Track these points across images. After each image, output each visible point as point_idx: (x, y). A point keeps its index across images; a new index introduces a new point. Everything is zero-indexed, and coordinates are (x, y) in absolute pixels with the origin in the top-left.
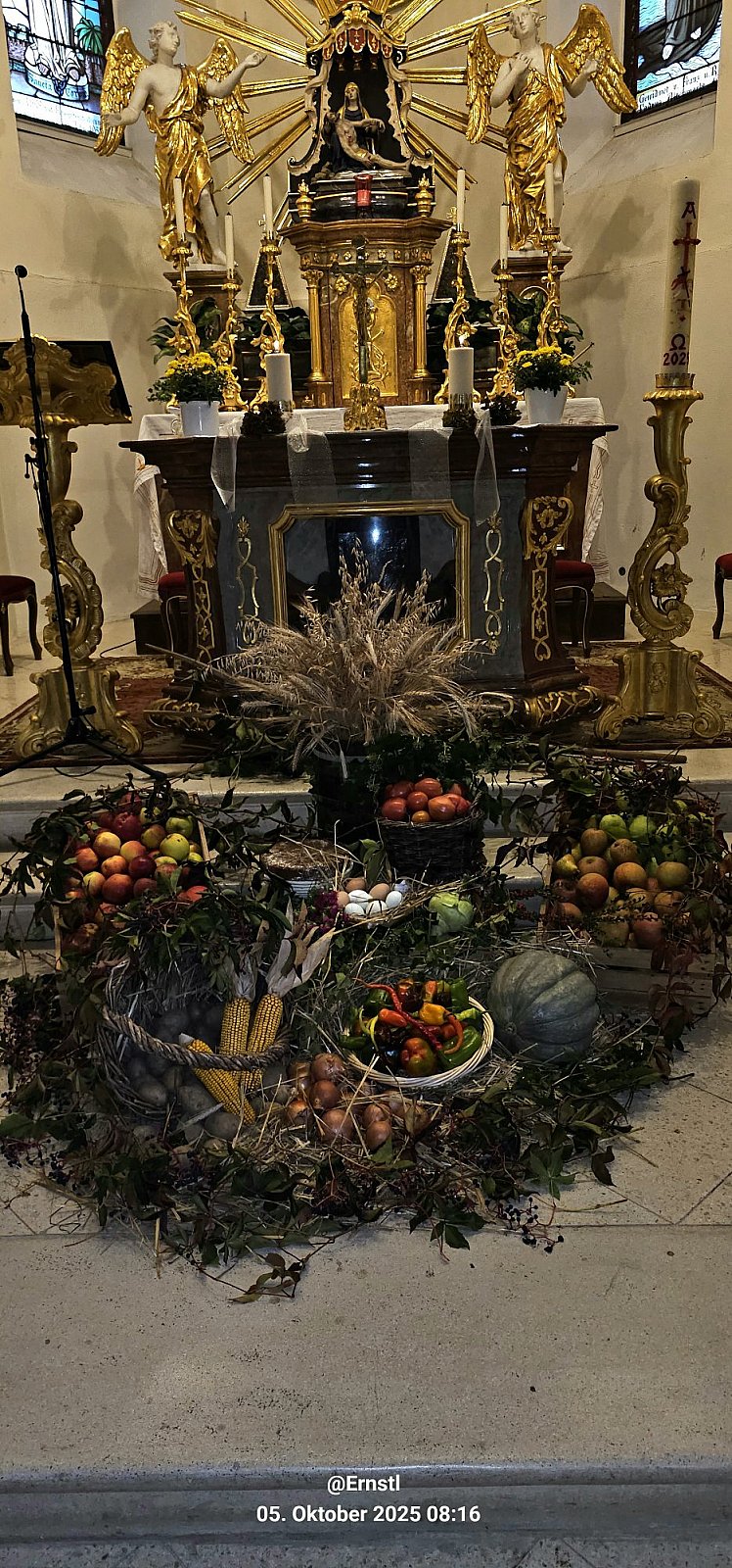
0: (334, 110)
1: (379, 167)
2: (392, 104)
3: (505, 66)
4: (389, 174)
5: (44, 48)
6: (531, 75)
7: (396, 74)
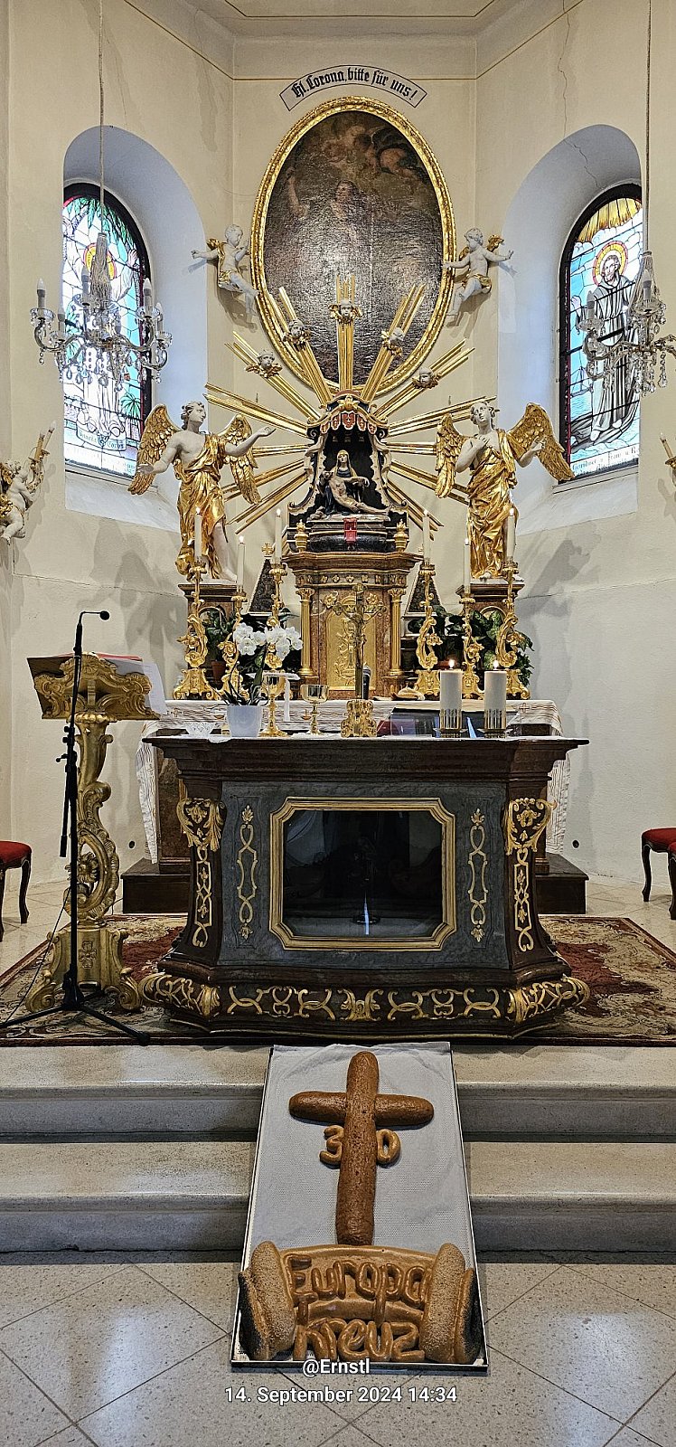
0: (328, 469)
1: (363, 512)
2: (375, 467)
3: (466, 444)
4: (371, 518)
5: (94, 413)
6: (489, 450)
7: (380, 445)
